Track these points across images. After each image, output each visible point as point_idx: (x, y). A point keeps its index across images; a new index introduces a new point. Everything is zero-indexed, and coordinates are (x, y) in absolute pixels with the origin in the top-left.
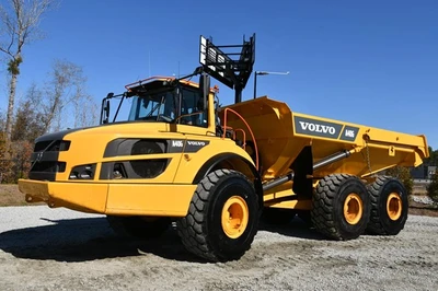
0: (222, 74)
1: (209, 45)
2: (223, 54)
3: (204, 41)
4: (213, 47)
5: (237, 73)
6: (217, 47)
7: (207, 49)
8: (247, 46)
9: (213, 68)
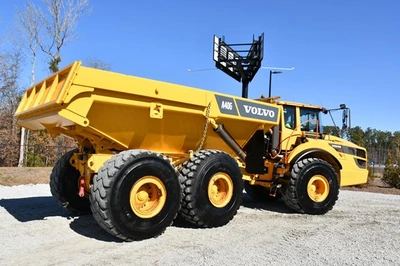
0: (231, 69)
1: (222, 43)
2: (232, 51)
3: (217, 40)
4: (225, 45)
6: (228, 45)
7: (219, 48)
8: (256, 44)
9: (224, 64)
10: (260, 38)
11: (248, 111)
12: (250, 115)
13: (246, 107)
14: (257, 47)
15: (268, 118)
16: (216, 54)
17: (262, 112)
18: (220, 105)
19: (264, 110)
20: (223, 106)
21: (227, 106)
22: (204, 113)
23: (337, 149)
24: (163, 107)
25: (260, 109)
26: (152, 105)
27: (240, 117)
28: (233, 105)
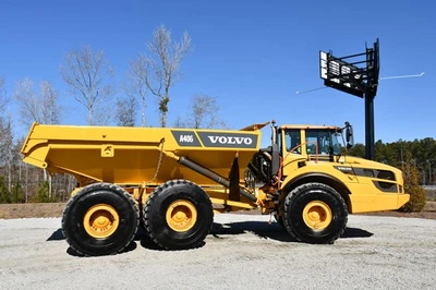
0: (348, 85)
1: (330, 59)
2: (347, 65)
3: (324, 56)
4: (335, 59)
5: (366, 82)
6: (340, 60)
7: (328, 64)
8: (371, 52)
9: (337, 81)
10: (375, 44)
11: (213, 142)
12: (218, 144)
13: (211, 138)
14: (373, 55)
15: (243, 145)
16: (324, 71)
17: (233, 140)
18: (178, 140)
19: (237, 139)
20: (182, 139)
22: (159, 148)
23: (346, 172)
24: (114, 147)
25: (230, 139)
26: (103, 147)
27: (204, 148)
28: (195, 137)
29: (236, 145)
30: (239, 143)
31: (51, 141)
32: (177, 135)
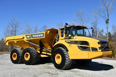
11: (34, 37)
12: (35, 37)
13: (33, 36)
15: (41, 37)
17: (38, 35)
19: (39, 35)
21: (28, 37)
22: (23, 40)
25: (37, 35)
26: (15, 40)
27: (32, 39)
29: (39, 37)
30: (40, 36)
31: (8, 40)
32: (26, 36)
